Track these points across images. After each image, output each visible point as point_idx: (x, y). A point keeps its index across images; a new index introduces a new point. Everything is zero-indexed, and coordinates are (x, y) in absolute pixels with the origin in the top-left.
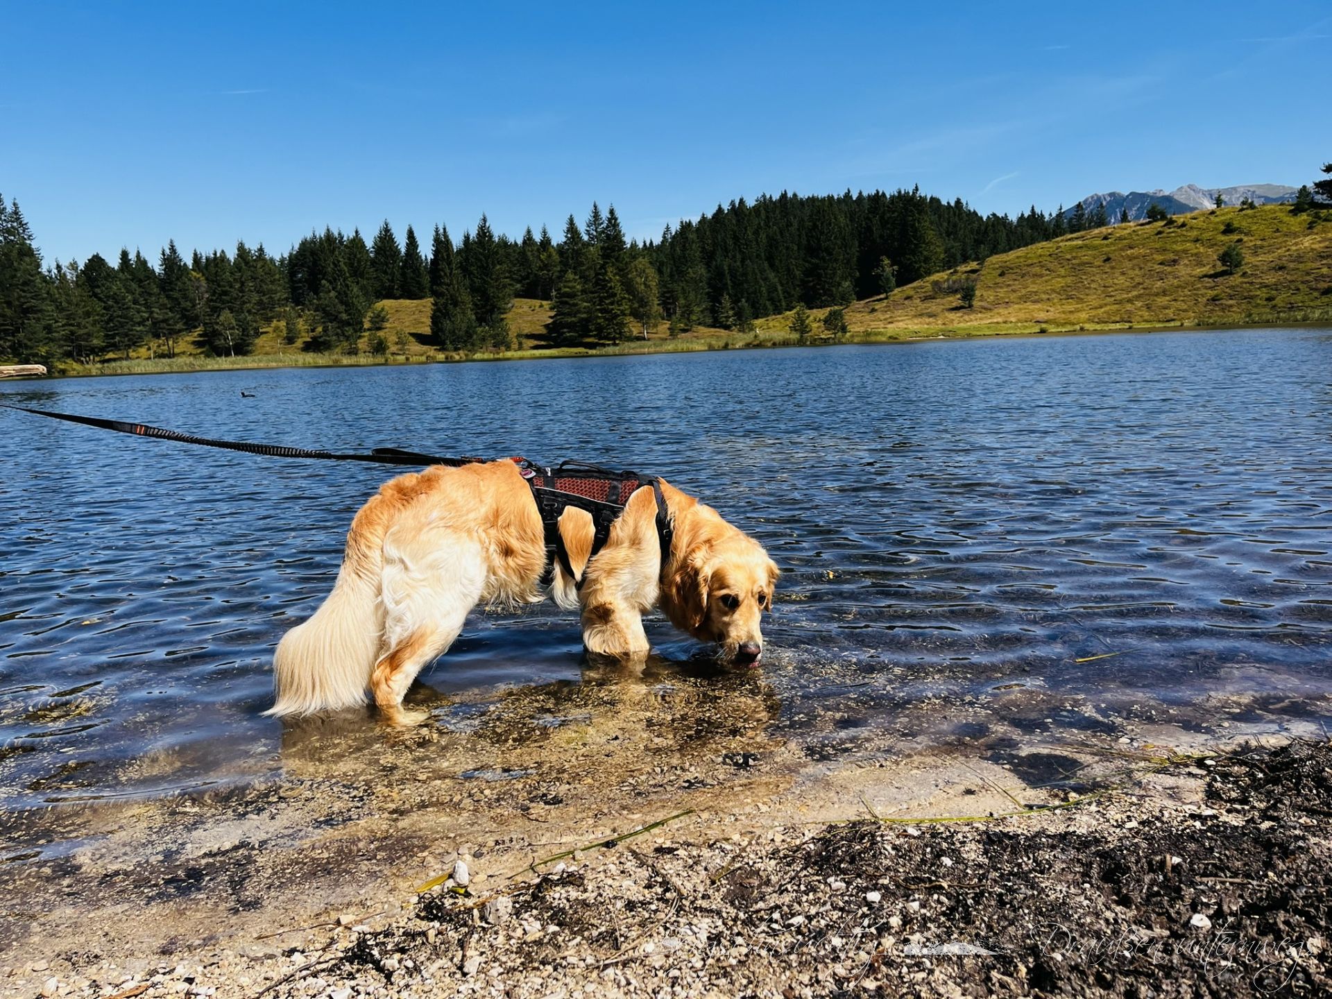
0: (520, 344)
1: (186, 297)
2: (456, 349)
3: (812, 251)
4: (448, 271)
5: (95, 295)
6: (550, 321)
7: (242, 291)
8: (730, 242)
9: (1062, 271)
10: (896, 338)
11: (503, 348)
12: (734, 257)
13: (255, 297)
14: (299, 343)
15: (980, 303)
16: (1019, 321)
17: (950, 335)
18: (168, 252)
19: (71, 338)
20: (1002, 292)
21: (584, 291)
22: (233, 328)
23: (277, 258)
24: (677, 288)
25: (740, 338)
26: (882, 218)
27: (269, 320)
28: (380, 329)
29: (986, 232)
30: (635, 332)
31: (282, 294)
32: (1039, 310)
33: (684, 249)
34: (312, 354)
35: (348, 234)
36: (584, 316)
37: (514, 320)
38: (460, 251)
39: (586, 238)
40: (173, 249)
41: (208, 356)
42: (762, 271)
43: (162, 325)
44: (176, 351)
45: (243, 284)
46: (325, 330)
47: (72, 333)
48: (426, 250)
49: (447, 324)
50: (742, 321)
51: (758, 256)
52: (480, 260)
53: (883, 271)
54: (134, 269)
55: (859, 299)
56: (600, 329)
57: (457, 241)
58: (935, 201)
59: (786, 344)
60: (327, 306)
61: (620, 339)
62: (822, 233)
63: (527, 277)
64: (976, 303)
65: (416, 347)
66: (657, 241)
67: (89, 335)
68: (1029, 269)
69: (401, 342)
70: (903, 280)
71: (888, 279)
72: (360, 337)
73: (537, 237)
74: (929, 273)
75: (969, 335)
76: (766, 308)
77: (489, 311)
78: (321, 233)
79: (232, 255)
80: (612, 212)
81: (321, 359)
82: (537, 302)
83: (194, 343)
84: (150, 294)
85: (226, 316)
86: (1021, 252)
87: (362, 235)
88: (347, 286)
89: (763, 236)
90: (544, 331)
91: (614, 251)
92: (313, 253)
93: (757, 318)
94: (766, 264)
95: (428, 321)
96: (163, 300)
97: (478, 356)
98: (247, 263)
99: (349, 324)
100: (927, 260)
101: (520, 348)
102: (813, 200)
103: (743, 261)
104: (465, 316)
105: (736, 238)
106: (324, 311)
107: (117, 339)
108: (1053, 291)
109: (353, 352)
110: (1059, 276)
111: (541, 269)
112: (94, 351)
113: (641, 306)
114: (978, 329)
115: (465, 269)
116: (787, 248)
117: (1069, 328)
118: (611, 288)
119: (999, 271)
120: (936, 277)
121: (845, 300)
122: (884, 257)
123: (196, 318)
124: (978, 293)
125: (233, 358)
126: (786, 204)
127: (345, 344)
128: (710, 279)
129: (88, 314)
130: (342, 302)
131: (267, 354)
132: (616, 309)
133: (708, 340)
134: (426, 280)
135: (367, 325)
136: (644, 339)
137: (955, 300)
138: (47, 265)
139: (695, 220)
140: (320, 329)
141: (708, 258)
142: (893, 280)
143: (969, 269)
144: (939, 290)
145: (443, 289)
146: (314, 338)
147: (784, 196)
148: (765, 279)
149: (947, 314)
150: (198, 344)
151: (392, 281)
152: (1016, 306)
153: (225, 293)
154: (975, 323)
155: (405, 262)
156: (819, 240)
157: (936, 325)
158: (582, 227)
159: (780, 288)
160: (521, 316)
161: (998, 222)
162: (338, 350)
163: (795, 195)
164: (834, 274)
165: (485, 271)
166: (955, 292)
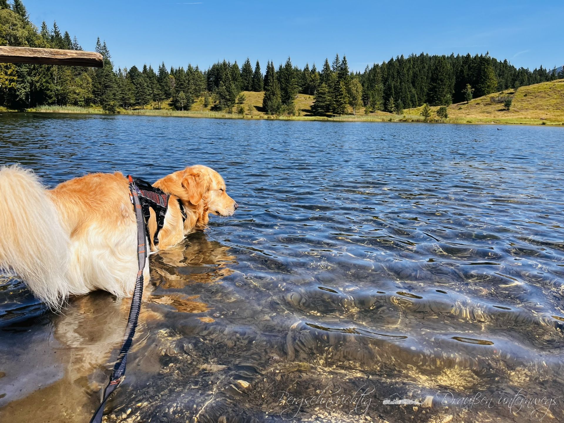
0: (299, 113)
1: (167, 86)
2: (272, 114)
3: (433, 80)
4: (272, 80)
5: (133, 82)
6: (313, 104)
7: (189, 84)
8: (396, 74)
9: (555, 96)
10: (470, 122)
11: (292, 115)
12: (397, 80)
13: (193, 87)
14: (209, 107)
15: (513, 108)
16: (532, 118)
17: (497, 122)
18: (161, 66)
19: (123, 99)
20: (525, 104)
21: (329, 92)
22: (184, 99)
23: (203, 71)
24: (370, 93)
25: (396, 117)
26: (469, 66)
27: (198, 97)
28: (241, 103)
29: (518, 76)
30: (349, 112)
31: (204, 86)
32: (543, 113)
33: (374, 76)
34: (214, 112)
35: (232, 63)
36: (328, 103)
37: (297, 103)
38: (277, 73)
39: (332, 69)
40: (163, 65)
41: (173, 110)
42: (409, 88)
43: (157, 96)
44: (162, 107)
45: (189, 81)
46: (220, 102)
47: (123, 97)
48: (263, 72)
49: (269, 103)
50: (398, 109)
51: (408, 81)
52: (286, 76)
53: (467, 91)
54: (148, 73)
55: (454, 103)
56: (334, 109)
57: (276, 69)
58: (494, 60)
59: (418, 121)
60: (221, 92)
61: (343, 114)
62: (440, 72)
63: (305, 85)
64: (511, 108)
65: (256, 112)
66: (362, 72)
67: (129, 98)
68: (539, 94)
69: (250, 110)
70: (476, 95)
71: (469, 95)
72: (233, 106)
73: (310, 69)
74: (489, 93)
75: (507, 123)
76: (409, 105)
77: (287, 98)
78: (221, 62)
79: (186, 69)
80: (344, 58)
81: (218, 114)
82: (308, 96)
83: (169, 104)
84: (153, 83)
85: (182, 94)
86: (536, 85)
87: (238, 64)
88: (230, 84)
89: (411, 72)
90: (310, 109)
91: (343, 75)
92: (217, 70)
93: (404, 109)
94: (411, 85)
95: (262, 101)
96: (158, 86)
97: (281, 118)
98: (191, 73)
99: (230, 101)
100: (489, 87)
101: (299, 115)
102: (435, 57)
103: (400, 83)
104: (277, 100)
105: (398, 72)
106: (220, 94)
107: (140, 101)
108: (550, 105)
109: (230, 112)
110: (554, 98)
111: (311, 81)
112: (131, 105)
113: (353, 100)
114: (512, 120)
115: (279, 79)
116: (422, 78)
117: (557, 123)
118: (341, 91)
119: (524, 94)
120: (492, 95)
121: (447, 103)
122: (468, 85)
123: (170, 94)
124: (513, 103)
125: (183, 111)
126: (423, 58)
127: (227, 109)
128: (385, 90)
129: (130, 90)
130: (227, 91)
131: (196, 111)
132: (342, 100)
133: (382, 117)
134: (262, 84)
135: (237, 101)
136: (353, 114)
137: (501, 106)
138: (115, 70)
139: (380, 64)
140: (218, 102)
141: (385, 81)
142: (471, 95)
143: (509, 92)
144: (493, 101)
145: (269, 88)
146: (215, 106)
147: (422, 55)
148: (410, 92)
149: (496, 112)
150: (170, 105)
151: (248, 83)
152: (531, 111)
153: (182, 84)
154: (510, 118)
155: (254, 76)
156: (437, 75)
157: (490, 117)
158: (330, 64)
159: (416, 96)
160: (300, 101)
161: (524, 72)
162: (224, 111)
163: (427, 54)
164: (443, 91)
165: (287, 81)
166: (502, 102)
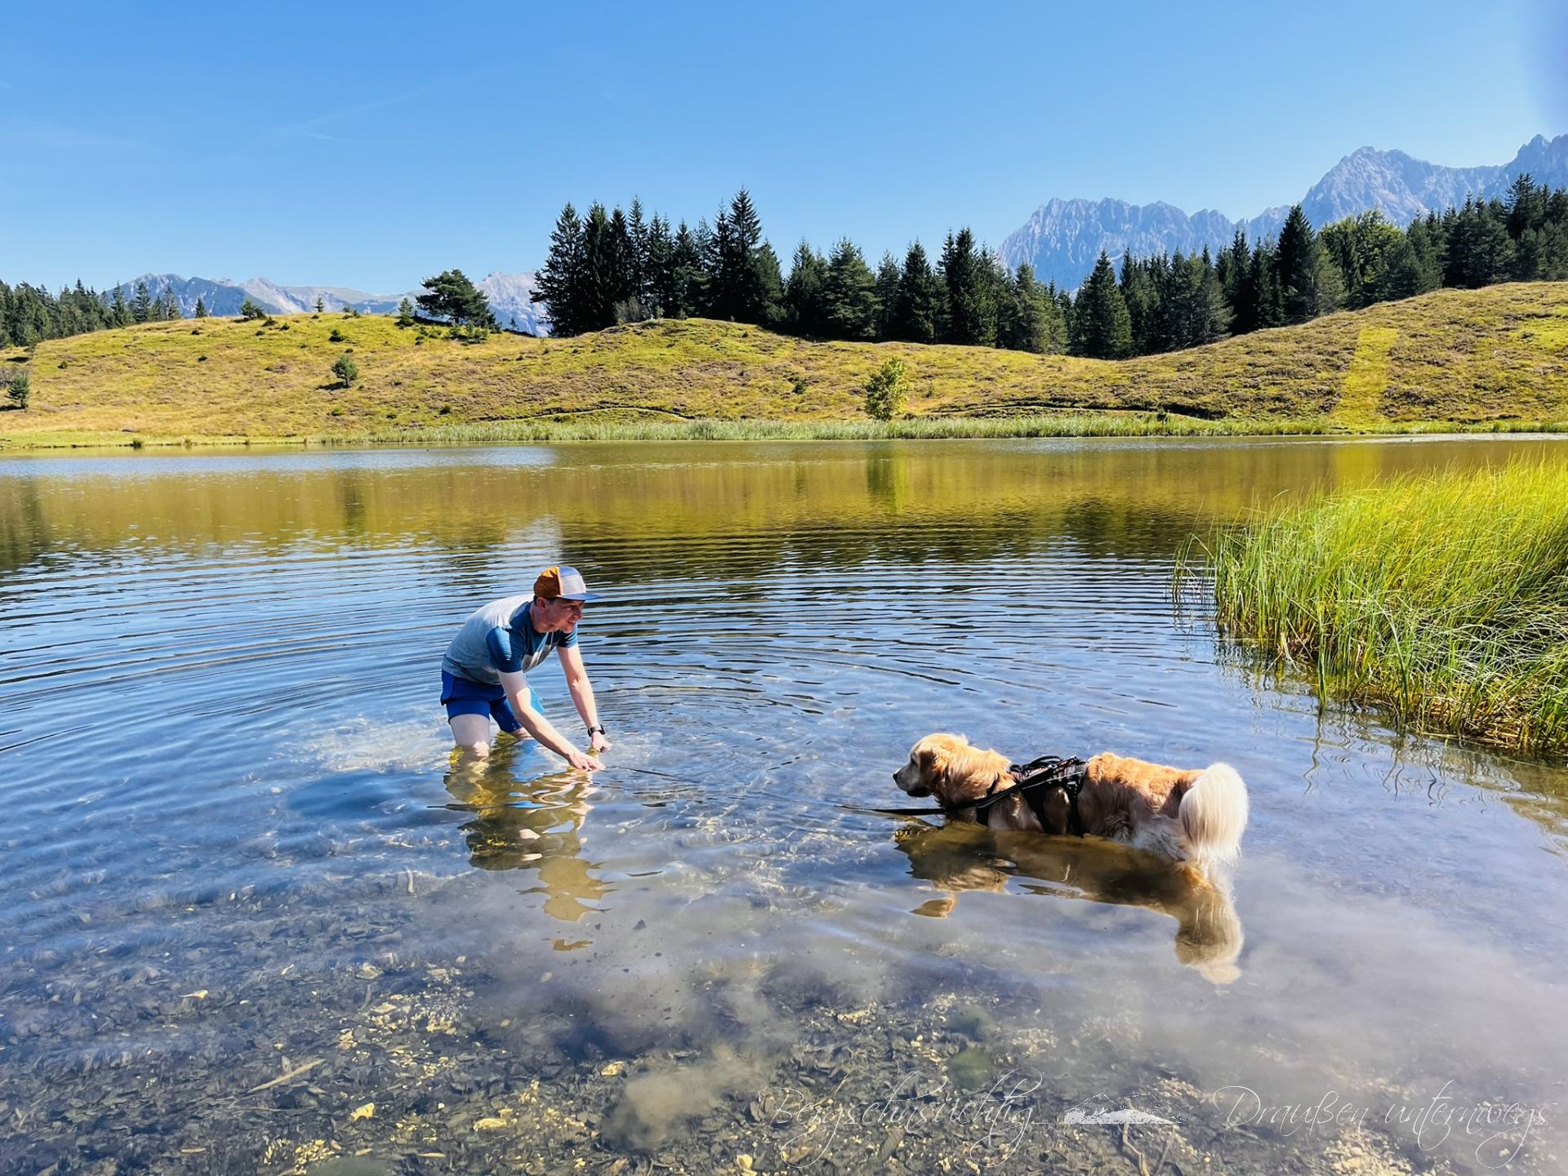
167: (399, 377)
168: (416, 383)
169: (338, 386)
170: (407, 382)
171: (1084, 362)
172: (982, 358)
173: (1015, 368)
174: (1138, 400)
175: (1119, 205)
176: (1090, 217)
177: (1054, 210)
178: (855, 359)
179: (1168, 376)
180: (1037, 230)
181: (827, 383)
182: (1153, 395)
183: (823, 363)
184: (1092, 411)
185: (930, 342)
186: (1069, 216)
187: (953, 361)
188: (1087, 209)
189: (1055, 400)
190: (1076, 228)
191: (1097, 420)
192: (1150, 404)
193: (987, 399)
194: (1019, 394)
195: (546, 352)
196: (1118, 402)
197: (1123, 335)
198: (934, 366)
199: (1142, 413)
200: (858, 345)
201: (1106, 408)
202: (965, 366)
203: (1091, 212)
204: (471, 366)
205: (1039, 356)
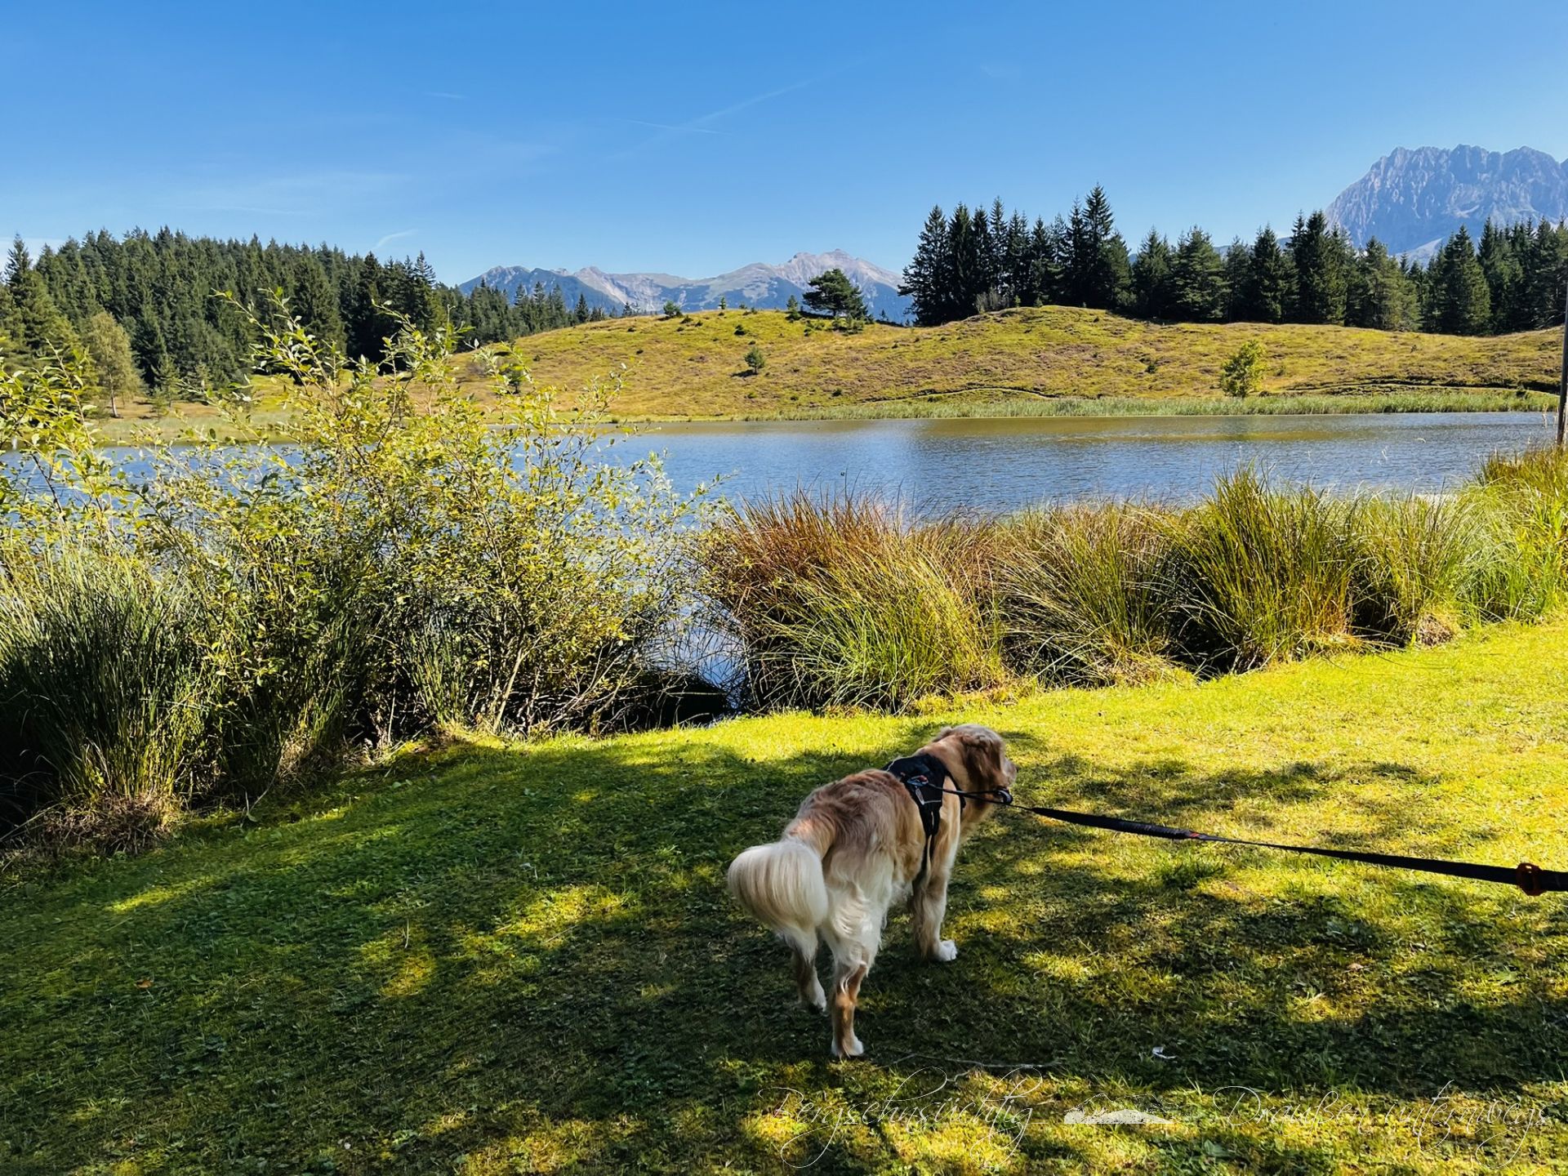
68: (564, 356)
144: (474, 372)
167: (796, 365)
168: (811, 369)
169: (749, 373)
170: (803, 369)
171: (1439, 338)
172: (1332, 336)
173: (1367, 347)
174: (1497, 378)
175: (1476, 152)
176: (1441, 166)
177: (1398, 161)
178: (1204, 340)
179: (1529, 355)
180: (1377, 183)
181: (1178, 363)
182: (1513, 373)
183: (1172, 344)
184: (1449, 388)
185: (1276, 322)
186: (1415, 167)
187: (1303, 340)
188: (1438, 158)
189: (1412, 378)
190: (1423, 179)
191: (1454, 397)
192: (1510, 382)
193: (1342, 377)
194: (1375, 373)
195: (917, 340)
196: (1477, 379)
197: (1480, 308)
198: (1283, 345)
199: (1500, 390)
200: (1207, 327)
201: (1465, 385)
202: (1315, 345)
203: (1442, 161)
204: (854, 354)
205: (1391, 334)
